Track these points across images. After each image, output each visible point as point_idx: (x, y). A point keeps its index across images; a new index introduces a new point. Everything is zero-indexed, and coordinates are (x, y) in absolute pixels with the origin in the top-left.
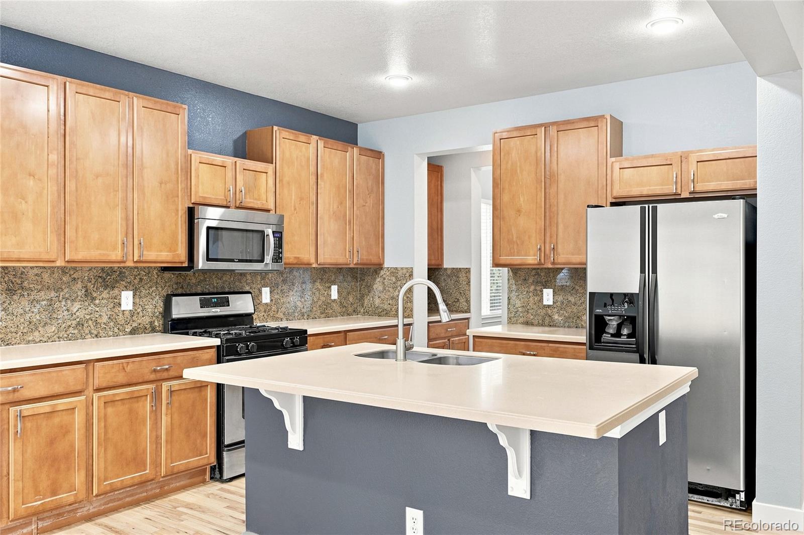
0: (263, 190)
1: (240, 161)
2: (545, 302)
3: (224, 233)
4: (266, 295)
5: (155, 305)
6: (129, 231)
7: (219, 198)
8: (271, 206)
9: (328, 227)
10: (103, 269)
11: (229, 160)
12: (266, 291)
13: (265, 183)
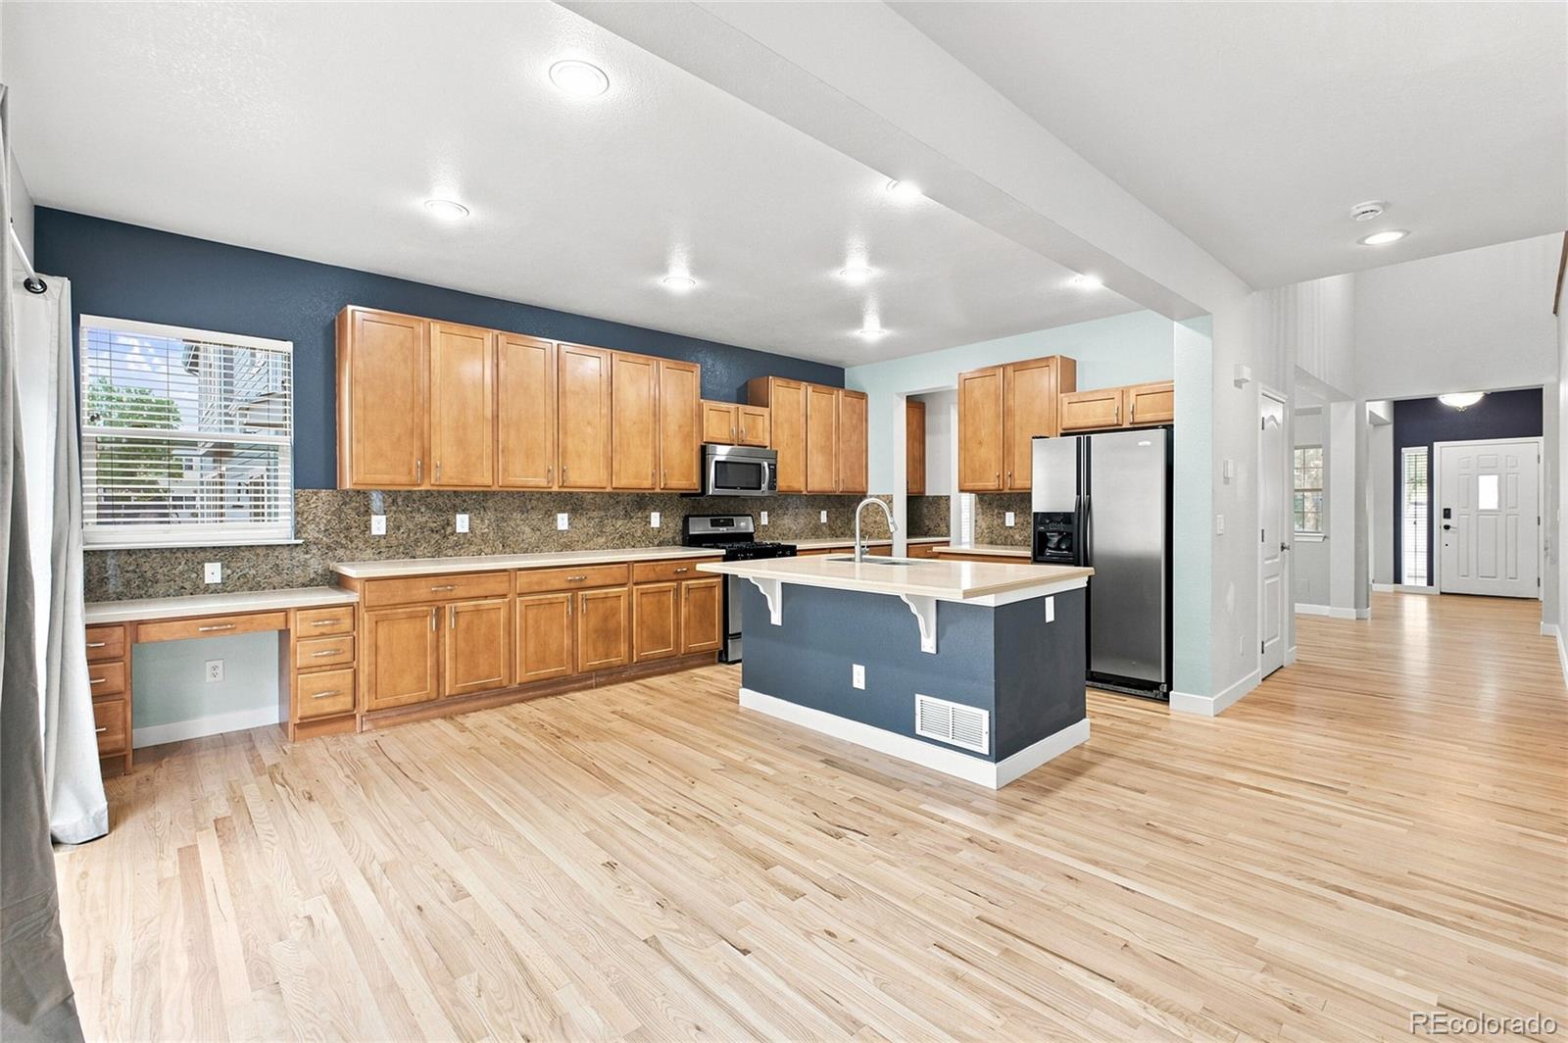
0: (760, 430)
1: (741, 406)
2: (1007, 524)
3: (728, 465)
4: (764, 519)
5: (675, 524)
6: (656, 465)
7: (725, 437)
8: (767, 443)
9: (817, 460)
10: (638, 494)
11: (732, 406)
12: (764, 515)
13: (762, 424)
